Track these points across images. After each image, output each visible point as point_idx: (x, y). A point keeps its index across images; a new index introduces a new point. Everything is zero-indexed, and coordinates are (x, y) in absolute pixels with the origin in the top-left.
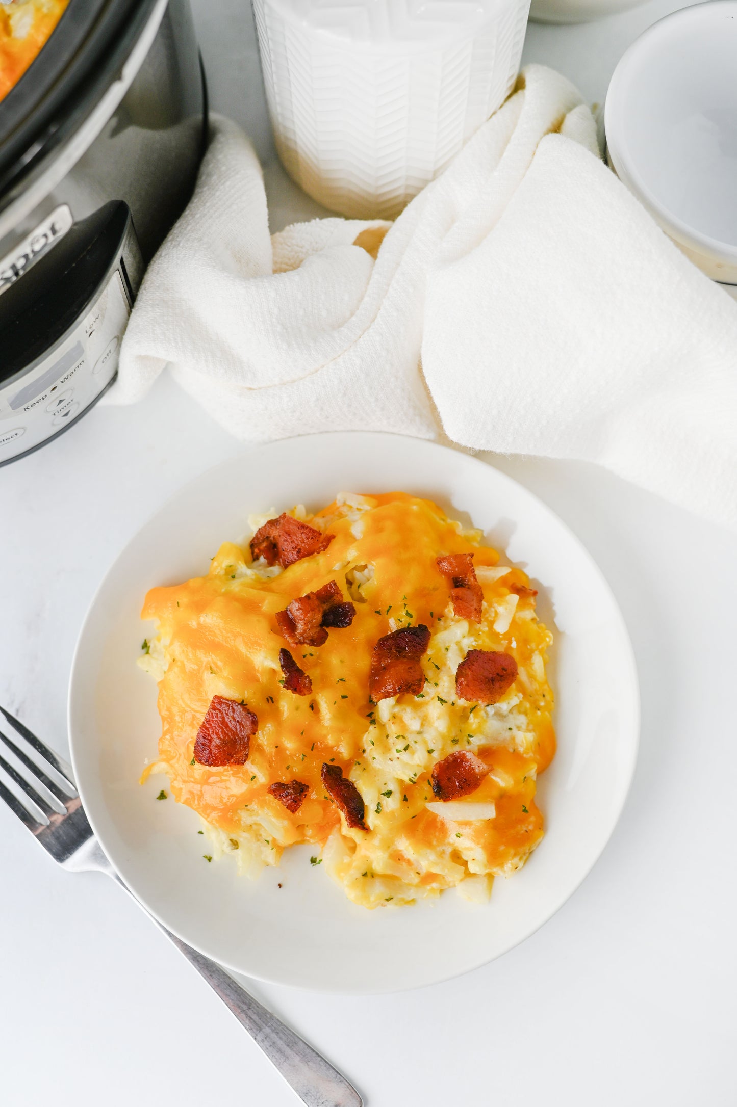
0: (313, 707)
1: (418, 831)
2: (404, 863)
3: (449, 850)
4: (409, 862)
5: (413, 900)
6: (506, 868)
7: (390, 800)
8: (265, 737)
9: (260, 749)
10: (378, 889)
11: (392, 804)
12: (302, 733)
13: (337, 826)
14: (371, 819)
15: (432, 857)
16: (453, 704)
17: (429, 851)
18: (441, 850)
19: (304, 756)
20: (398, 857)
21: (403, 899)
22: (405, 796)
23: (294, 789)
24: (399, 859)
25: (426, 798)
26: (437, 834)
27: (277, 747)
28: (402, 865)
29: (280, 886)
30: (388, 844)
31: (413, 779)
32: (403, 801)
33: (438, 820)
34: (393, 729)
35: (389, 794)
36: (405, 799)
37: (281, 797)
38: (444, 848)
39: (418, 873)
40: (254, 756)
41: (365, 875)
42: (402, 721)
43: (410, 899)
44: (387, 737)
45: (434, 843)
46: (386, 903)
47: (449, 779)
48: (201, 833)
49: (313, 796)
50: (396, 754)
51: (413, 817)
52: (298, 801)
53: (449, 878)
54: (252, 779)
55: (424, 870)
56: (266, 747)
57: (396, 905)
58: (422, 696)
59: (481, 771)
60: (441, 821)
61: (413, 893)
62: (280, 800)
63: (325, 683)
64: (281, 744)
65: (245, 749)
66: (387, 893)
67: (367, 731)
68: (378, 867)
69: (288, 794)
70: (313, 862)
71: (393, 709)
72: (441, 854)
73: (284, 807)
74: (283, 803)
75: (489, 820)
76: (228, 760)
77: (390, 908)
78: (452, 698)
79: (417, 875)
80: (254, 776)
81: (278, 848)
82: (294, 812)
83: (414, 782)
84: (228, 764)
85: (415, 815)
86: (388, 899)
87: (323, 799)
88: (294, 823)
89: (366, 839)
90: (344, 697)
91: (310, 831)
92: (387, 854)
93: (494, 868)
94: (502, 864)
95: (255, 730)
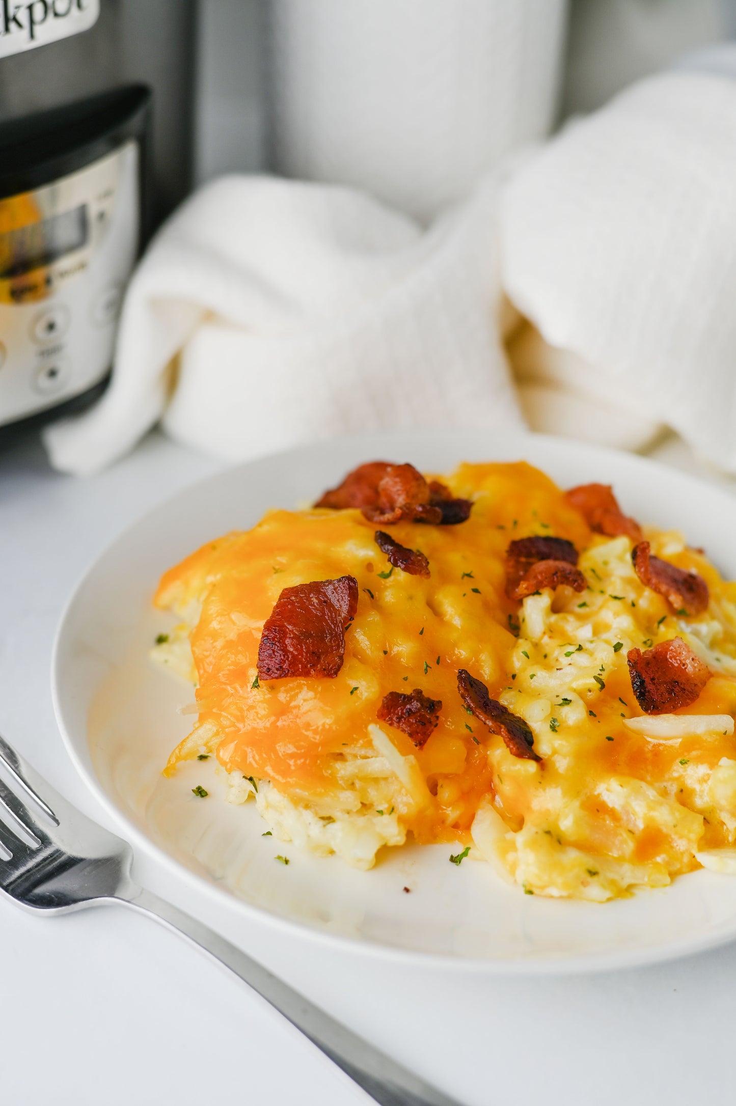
0: (434, 607)
1: (619, 765)
2: (607, 816)
3: (674, 789)
4: (613, 814)
5: (629, 888)
7: (566, 709)
8: (364, 637)
9: (359, 655)
10: (572, 856)
11: (574, 715)
12: (421, 633)
13: (488, 796)
14: (545, 744)
15: (651, 793)
16: (633, 605)
17: (643, 784)
18: (662, 786)
19: (427, 666)
20: (596, 808)
21: (613, 883)
22: (591, 712)
23: (419, 701)
24: (598, 811)
25: (623, 715)
26: (650, 768)
27: (385, 653)
28: (604, 819)
29: (407, 890)
30: (578, 788)
31: (600, 677)
32: (589, 716)
33: (646, 750)
35: (566, 701)
36: (591, 713)
37: (399, 720)
38: (665, 784)
39: (630, 831)
40: (353, 664)
41: (548, 833)
42: (563, 632)
43: (625, 883)
44: (545, 656)
45: (649, 778)
46: (589, 879)
47: (653, 679)
48: (269, 833)
49: (449, 725)
50: (564, 661)
51: (609, 739)
52: (428, 725)
53: (681, 845)
54: (352, 692)
55: (641, 825)
56: (368, 652)
57: (603, 886)
58: (583, 605)
59: (697, 670)
60: (651, 751)
61: (628, 873)
62: (399, 727)
63: (445, 578)
64: (391, 649)
65: (339, 647)
66: (589, 862)
67: (514, 646)
68: (567, 825)
69: (410, 712)
70: (455, 860)
71: (547, 616)
72: (664, 793)
73: (406, 735)
74: (403, 730)
75: (725, 733)
76: (314, 666)
77: (595, 891)
78: (631, 596)
79: (629, 834)
80: (356, 689)
81: (401, 820)
82: (421, 744)
83: (603, 686)
84: (312, 672)
85: (613, 737)
86: (592, 873)
87: (465, 731)
88: (423, 767)
89: (540, 783)
90: (476, 591)
91: (447, 793)
92: (576, 803)
95: (353, 610)
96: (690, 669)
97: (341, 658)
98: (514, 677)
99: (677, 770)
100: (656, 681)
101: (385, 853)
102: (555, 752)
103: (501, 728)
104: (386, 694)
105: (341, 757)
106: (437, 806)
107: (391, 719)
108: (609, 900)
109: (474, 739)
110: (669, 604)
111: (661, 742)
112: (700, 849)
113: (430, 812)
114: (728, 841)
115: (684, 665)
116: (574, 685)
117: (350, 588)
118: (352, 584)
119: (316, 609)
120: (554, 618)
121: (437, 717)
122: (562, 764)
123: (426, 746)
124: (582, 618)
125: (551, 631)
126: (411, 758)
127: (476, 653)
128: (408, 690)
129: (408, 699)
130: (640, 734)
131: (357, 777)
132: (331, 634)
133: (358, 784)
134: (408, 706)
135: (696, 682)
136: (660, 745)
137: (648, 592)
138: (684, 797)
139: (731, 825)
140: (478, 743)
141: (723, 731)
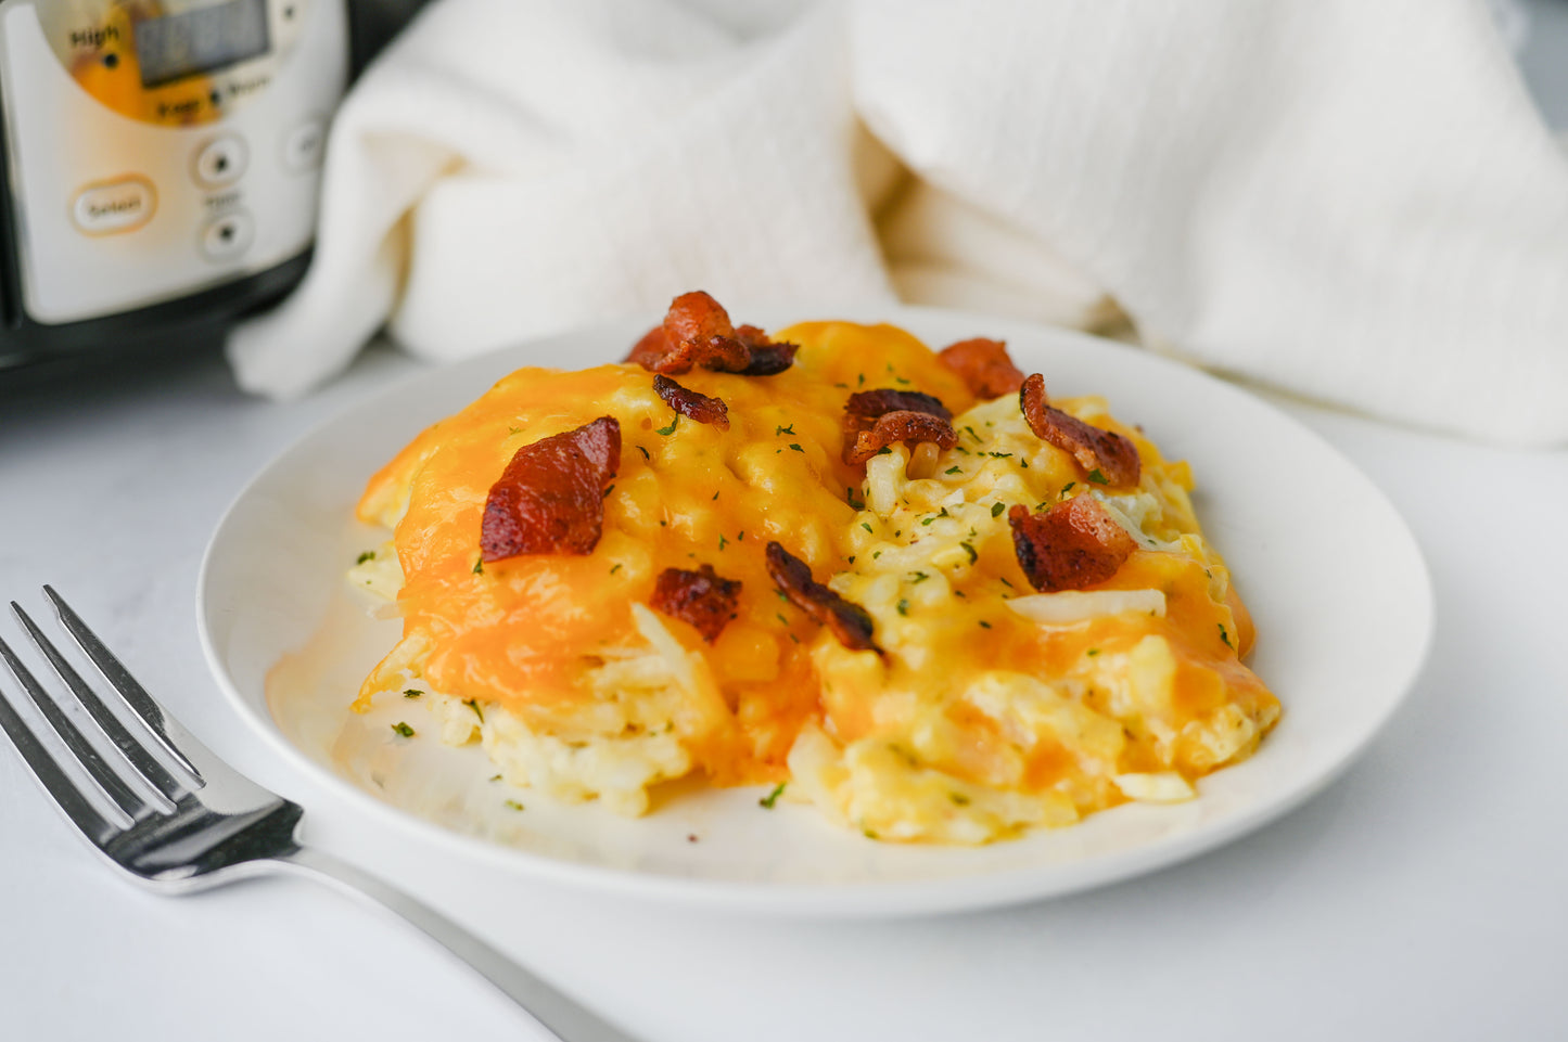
1: (1001, 659)
2: (981, 728)
3: (1079, 689)
4: (990, 724)
5: (1018, 827)
6: (1218, 727)
7: (923, 585)
8: (632, 503)
9: (627, 527)
10: (930, 779)
11: (933, 594)
12: (715, 498)
13: (815, 717)
14: (892, 630)
16: (1024, 465)
18: (1063, 685)
19: (723, 540)
20: (968, 718)
21: (993, 817)
22: (958, 592)
23: (707, 581)
24: (970, 720)
25: (1011, 588)
26: (1044, 664)
27: (663, 523)
28: (977, 732)
29: (693, 839)
30: (941, 692)
31: (970, 543)
32: (956, 596)
33: (1039, 643)
34: (906, 520)
35: (922, 576)
36: (959, 594)
37: (680, 606)
38: (1067, 682)
39: (1016, 747)
40: (615, 540)
42: (923, 504)
43: (1010, 820)
44: (898, 534)
45: (1042, 675)
46: (955, 807)
47: (1048, 547)
48: (498, 777)
49: (755, 617)
50: (921, 531)
51: (985, 625)
52: (722, 613)
53: (1092, 767)
54: (612, 571)
55: (1031, 738)
56: (638, 522)
58: (955, 470)
59: (1112, 535)
60: (1047, 642)
61: (1016, 806)
62: (680, 618)
63: (753, 434)
64: (671, 519)
65: (594, 514)
66: (955, 785)
67: (852, 520)
68: (923, 740)
69: (696, 595)
70: (767, 803)
71: (900, 481)
72: (1066, 694)
73: (691, 626)
74: (686, 620)
75: (1153, 613)
76: (558, 539)
77: (965, 827)
78: (1021, 453)
79: (1015, 750)
80: (618, 567)
81: (685, 743)
82: (712, 637)
83: (974, 557)
84: (557, 547)
85: (989, 623)
86: (960, 801)
87: (776, 624)
88: (716, 670)
89: (885, 686)
90: (796, 447)
91: (752, 708)
92: (937, 711)
93: (1190, 727)
94: (1205, 716)
95: (613, 461)
96: (1102, 536)
97: (599, 528)
98: (851, 560)
99: (1084, 665)
100: (1052, 550)
101: (661, 792)
102: (903, 642)
104: (661, 571)
105: (598, 662)
106: (739, 727)
107: (669, 606)
108: (989, 841)
109: (793, 636)
110: (1077, 464)
111: (1061, 629)
112: (1122, 771)
113: (727, 735)
114: (1163, 763)
115: (1093, 530)
116: (935, 560)
118: (612, 427)
119: (563, 465)
120: (910, 485)
121: (735, 603)
122: (914, 657)
123: (719, 641)
124: (951, 485)
125: (906, 502)
126: (697, 656)
127: (796, 526)
128: (694, 567)
129: (692, 577)
130: (1028, 620)
131: (621, 686)
132: (583, 495)
133: (622, 696)
134: (693, 587)
135: (1113, 553)
136: (1058, 634)
137: (1045, 449)
138: (1094, 699)
139: (1166, 738)
140: (797, 641)
141: (1150, 610)
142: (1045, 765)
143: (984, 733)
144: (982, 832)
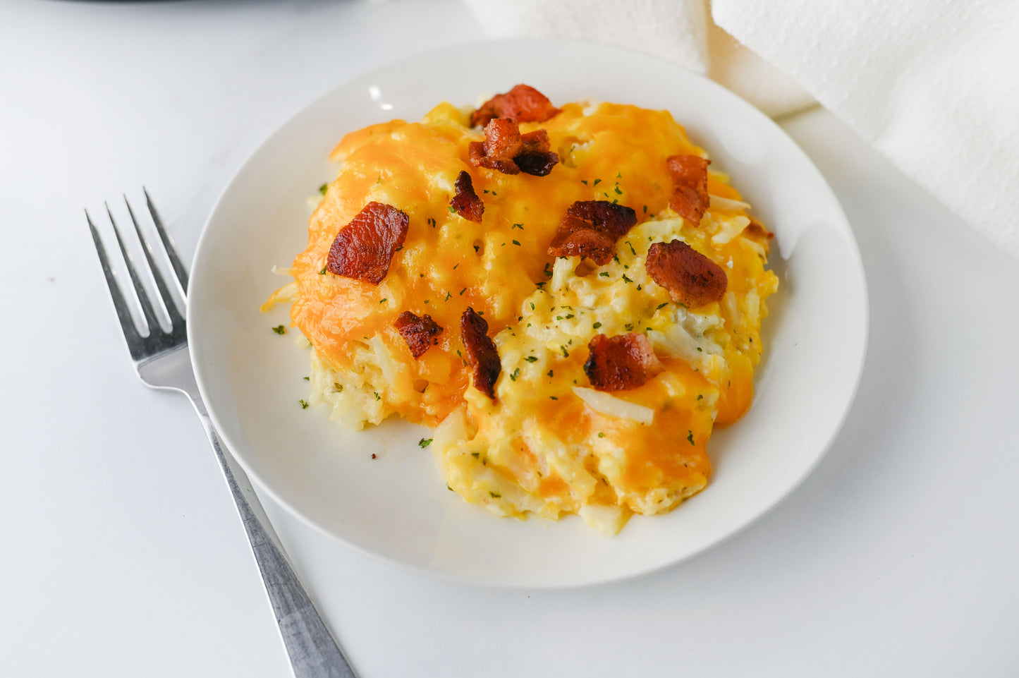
0: (478, 248)
1: (554, 419)
2: (526, 455)
3: (585, 452)
4: (533, 458)
5: (525, 513)
6: (647, 498)
7: (531, 365)
8: (410, 258)
9: (401, 272)
10: (487, 480)
11: (533, 373)
12: (455, 268)
13: (463, 405)
14: (504, 387)
15: (562, 452)
16: (639, 288)
17: (560, 443)
18: (576, 450)
19: (449, 295)
20: (520, 447)
21: (512, 506)
22: (551, 371)
23: (425, 324)
24: (522, 450)
25: (575, 382)
26: (576, 430)
27: (422, 276)
28: (524, 458)
29: (374, 456)
30: (514, 427)
31: (566, 348)
32: (548, 374)
33: (582, 414)
34: (562, 300)
35: (533, 359)
36: (551, 374)
37: (408, 332)
38: (580, 447)
39: (540, 474)
40: (393, 278)
41: (476, 455)
42: (574, 295)
43: (522, 509)
44: (552, 309)
45: (570, 438)
46: (490, 499)
47: (608, 362)
48: (308, 379)
49: (446, 346)
50: (555, 322)
51: (554, 398)
52: (426, 344)
53: (575, 496)
54: (381, 302)
55: (547, 474)
56: (409, 270)
57: (502, 507)
58: (606, 274)
59: (649, 364)
60: (585, 416)
61: (527, 502)
62: (405, 338)
63: (499, 225)
64: (428, 274)
65: (385, 263)
66: (496, 486)
67: (530, 294)
68: (494, 453)
69: (416, 331)
70: (423, 443)
71: (569, 276)
72: (574, 455)
73: (407, 347)
74: (408, 342)
75: (643, 424)
76: (362, 273)
77: (494, 508)
79: (538, 476)
80: (385, 300)
81: (387, 405)
82: (417, 356)
83: (566, 355)
84: (360, 278)
85: (557, 397)
86: (494, 495)
87: (456, 355)
88: (413, 374)
89: (490, 414)
90: (516, 243)
91: (428, 396)
92: (509, 438)
93: (634, 494)
94: (643, 490)
95: (402, 239)
96: (644, 362)
97: (385, 273)
99: (593, 440)
100: (610, 364)
102: (506, 396)
103: (475, 363)
104: (404, 310)
106: (420, 401)
107: (403, 329)
108: (506, 517)
109: (464, 362)
112: (589, 503)
113: (411, 405)
114: (617, 504)
115: (640, 357)
117: (402, 224)
118: (406, 220)
119: (379, 229)
120: (573, 279)
121: (437, 339)
123: (420, 359)
124: (596, 285)
125: (566, 289)
126: (405, 365)
127: (493, 293)
128: (420, 314)
129: (418, 320)
130: (582, 400)
131: (367, 365)
132: (382, 253)
133: (366, 369)
134: (416, 325)
135: (645, 374)
136: (591, 415)
138: (591, 462)
139: (620, 494)
140: (466, 365)
141: (642, 422)
142: (552, 486)
143: (527, 457)
144: (502, 513)
